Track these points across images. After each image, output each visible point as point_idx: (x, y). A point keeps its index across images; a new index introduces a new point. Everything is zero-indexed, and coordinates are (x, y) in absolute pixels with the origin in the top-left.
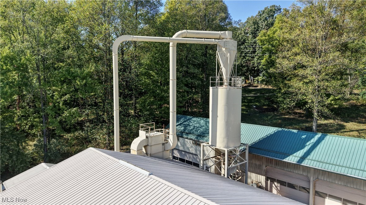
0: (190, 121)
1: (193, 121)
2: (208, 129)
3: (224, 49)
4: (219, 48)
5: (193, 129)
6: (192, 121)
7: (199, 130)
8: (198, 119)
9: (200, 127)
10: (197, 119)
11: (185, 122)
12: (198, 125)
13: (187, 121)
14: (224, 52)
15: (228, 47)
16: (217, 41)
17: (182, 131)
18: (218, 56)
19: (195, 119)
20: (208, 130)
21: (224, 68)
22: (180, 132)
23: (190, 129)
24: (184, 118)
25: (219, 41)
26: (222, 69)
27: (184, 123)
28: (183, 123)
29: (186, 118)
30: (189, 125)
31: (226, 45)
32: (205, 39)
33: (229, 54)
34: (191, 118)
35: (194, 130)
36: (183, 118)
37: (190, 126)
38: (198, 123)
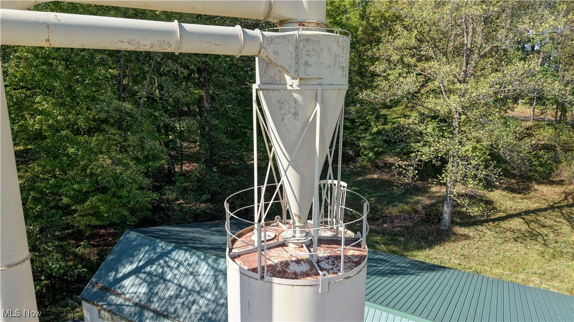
0: (166, 262)
1: (176, 261)
2: (222, 305)
3: (292, 83)
4: (263, 72)
5: (177, 296)
6: (172, 264)
7: (194, 302)
8: (191, 256)
9: (199, 293)
10: (187, 254)
11: (150, 262)
12: (189, 282)
13: (158, 259)
14: (295, 95)
15: (312, 72)
16: (255, 38)
17: (143, 303)
18: (261, 109)
19: (180, 255)
20: (224, 309)
21: (291, 172)
22: (136, 304)
23: (167, 296)
24: (147, 248)
25: (271, 40)
26: (283, 178)
27: (148, 269)
28: (144, 266)
29: (155, 249)
30: (162, 277)
31: (306, 63)
32: (188, 26)
33: (318, 108)
34: (170, 252)
35: (178, 300)
36: (145, 245)
37: (165, 280)
38: (192, 273)
